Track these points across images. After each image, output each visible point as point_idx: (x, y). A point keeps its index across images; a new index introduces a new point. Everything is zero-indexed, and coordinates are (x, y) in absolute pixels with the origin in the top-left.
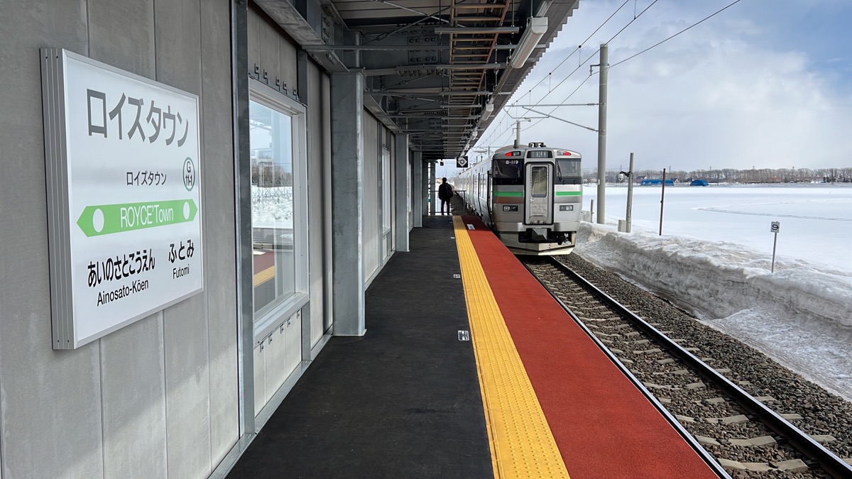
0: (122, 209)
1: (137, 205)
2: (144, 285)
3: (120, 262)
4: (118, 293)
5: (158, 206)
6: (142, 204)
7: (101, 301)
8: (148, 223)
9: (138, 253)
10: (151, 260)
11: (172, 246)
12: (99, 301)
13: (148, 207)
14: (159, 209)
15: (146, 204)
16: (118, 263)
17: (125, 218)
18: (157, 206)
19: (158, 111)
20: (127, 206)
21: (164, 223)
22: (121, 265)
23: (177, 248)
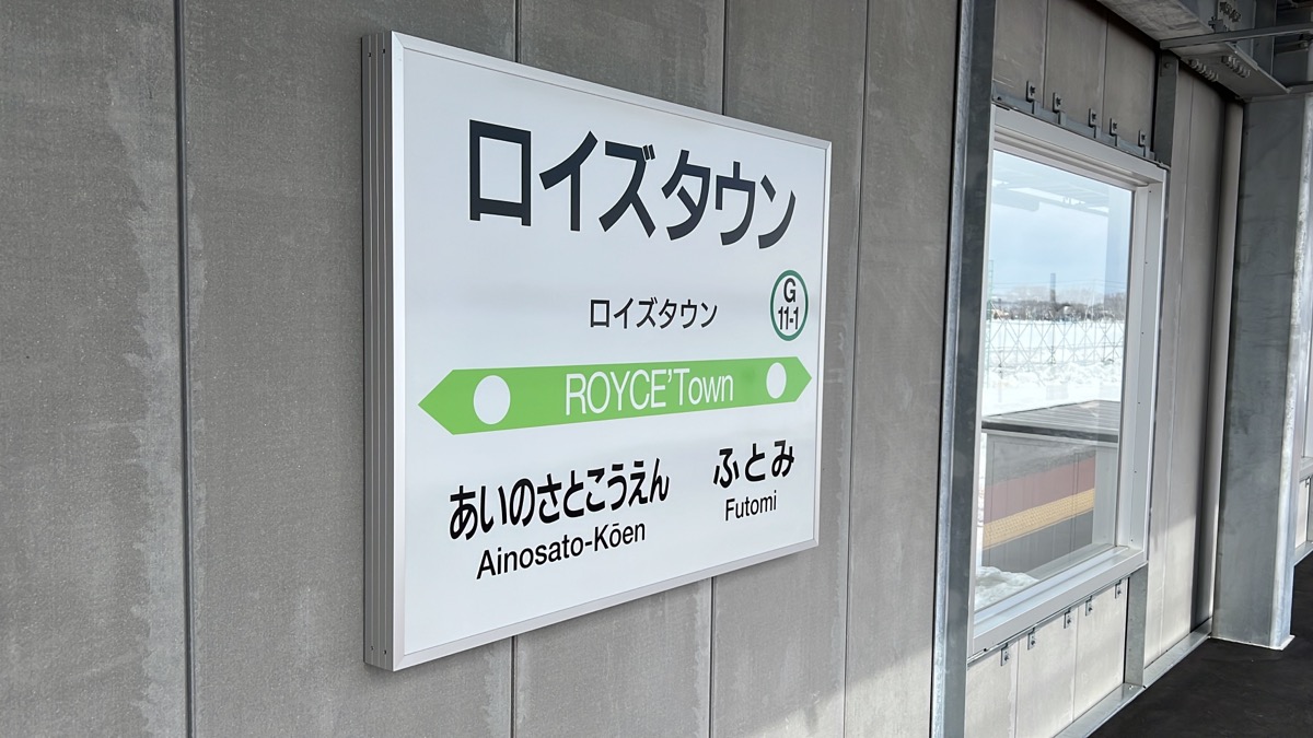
0: (569, 377)
1: (620, 370)
2: (629, 535)
3: (558, 486)
4: (547, 552)
5: (688, 370)
6: (634, 367)
7: (491, 567)
8: (653, 405)
9: (617, 467)
10: (657, 481)
11: (727, 452)
12: (482, 568)
13: (654, 372)
14: (687, 377)
15: (649, 367)
16: (552, 488)
17: (579, 394)
18: (682, 371)
19: (703, 173)
20: (587, 370)
21: (703, 406)
22: (560, 494)
23: (741, 457)
